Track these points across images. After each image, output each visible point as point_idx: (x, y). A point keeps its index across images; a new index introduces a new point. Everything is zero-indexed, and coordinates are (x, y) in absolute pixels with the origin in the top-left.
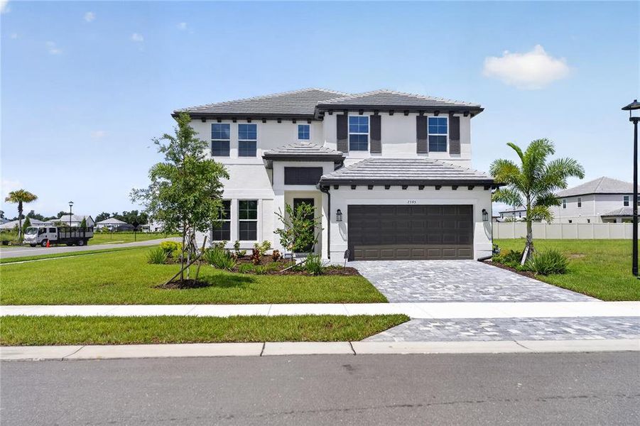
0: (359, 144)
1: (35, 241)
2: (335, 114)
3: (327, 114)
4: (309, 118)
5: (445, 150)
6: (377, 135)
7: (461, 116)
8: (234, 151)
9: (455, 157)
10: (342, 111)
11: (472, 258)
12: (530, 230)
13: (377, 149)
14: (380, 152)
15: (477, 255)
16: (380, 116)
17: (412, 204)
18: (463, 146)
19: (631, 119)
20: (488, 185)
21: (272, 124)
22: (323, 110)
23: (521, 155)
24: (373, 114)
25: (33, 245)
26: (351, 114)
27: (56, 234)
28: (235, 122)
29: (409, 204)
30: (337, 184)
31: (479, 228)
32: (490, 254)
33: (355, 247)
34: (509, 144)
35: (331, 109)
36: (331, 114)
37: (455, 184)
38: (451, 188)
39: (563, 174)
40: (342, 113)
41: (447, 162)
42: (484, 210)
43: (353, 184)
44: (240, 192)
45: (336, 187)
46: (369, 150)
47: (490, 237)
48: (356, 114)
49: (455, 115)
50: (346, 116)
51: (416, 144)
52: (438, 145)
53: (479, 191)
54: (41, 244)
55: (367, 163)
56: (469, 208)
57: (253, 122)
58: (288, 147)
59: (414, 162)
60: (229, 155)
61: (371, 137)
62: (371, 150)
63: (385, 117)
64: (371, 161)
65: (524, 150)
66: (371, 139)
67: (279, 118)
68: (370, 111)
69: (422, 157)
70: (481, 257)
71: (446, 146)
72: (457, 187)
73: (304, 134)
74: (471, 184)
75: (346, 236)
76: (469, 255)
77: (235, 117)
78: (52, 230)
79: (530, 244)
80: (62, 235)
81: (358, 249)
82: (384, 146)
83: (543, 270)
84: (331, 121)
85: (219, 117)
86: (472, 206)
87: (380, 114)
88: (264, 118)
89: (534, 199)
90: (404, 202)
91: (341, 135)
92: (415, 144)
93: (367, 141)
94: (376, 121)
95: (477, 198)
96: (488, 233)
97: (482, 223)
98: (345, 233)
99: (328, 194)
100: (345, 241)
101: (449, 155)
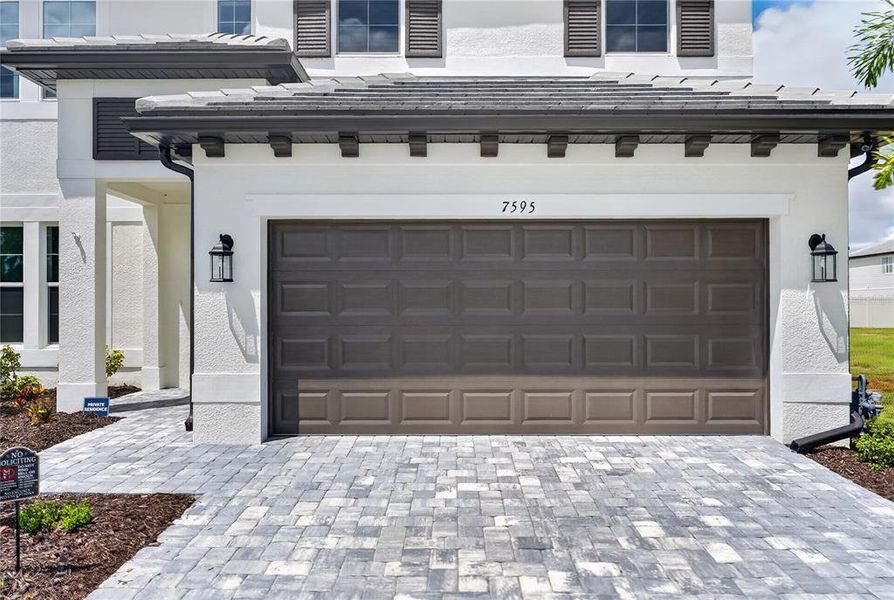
0: (369, 31)
5: (662, 47)
9: (696, 68)
13: (427, 47)
14: (439, 57)
15: (785, 423)
17: (518, 215)
29: (508, 215)
31: (794, 310)
32: (841, 418)
33: (302, 385)
38: (681, 150)
42: (815, 241)
45: (215, 151)
46: (403, 51)
47: (843, 348)
51: (561, 25)
52: (637, 27)
53: (796, 160)
56: (753, 233)
59: (552, 80)
61: (410, 6)
62: (409, 47)
66: (408, 10)
69: (583, 67)
70: (800, 433)
71: (664, 30)
75: (258, 344)
76: (750, 419)
81: (312, 390)
82: (451, 35)
86: (764, 223)
90: (488, 208)
92: (558, 29)
93: (397, 21)
96: (832, 334)
97: (808, 295)
98: (249, 330)
99: (190, 173)
100: (250, 359)
101: (676, 61)
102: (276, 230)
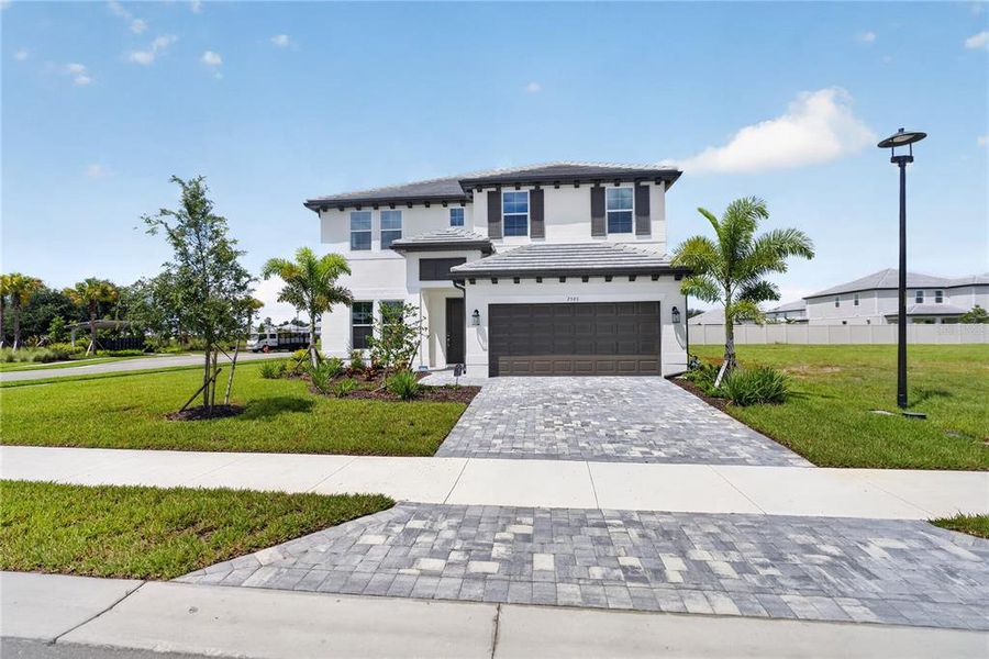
0: (515, 226)
1: (255, 347)
2: (485, 191)
3: (475, 191)
4: (462, 200)
6: (538, 215)
7: (652, 184)
8: (376, 244)
9: (644, 239)
10: (493, 185)
11: (659, 374)
12: (730, 336)
13: (539, 233)
14: (543, 237)
15: (666, 370)
16: (542, 191)
17: (574, 301)
18: (654, 224)
19: (894, 159)
20: (678, 273)
21: (419, 210)
22: (471, 186)
23: (716, 226)
24: (533, 188)
25: (255, 351)
26: (504, 190)
27: (276, 340)
28: (376, 208)
29: (570, 301)
30: (474, 277)
31: (668, 332)
32: (685, 368)
33: (501, 358)
34: (701, 210)
35: (480, 184)
36: (480, 191)
37: (632, 274)
38: (627, 278)
39: (782, 252)
40: (494, 189)
41: (629, 246)
42: (674, 308)
43: (495, 277)
44: (382, 292)
45: (473, 282)
46: (529, 233)
47: (685, 345)
48: (511, 190)
49: (643, 184)
50: (498, 193)
51: (590, 224)
52: (620, 223)
53: (666, 282)
54: (261, 350)
55: (522, 250)
56: (655, 306)
57: (398, 208)
58: (425, 235)
59: (586, 247)
60: (370, 249)
61: (531, 218)
62: (532, 234)
63: (549, 193)
64: (530, 248)
65: (719, 219)
66: (530, 219)
67: (427, 201)
68: (529, 184)
69: (599, 241)
70: (670, 373)
72: (635, 276)
73: (457, 220)
74: (655, 273)
75: (486, 345)
76: (654, 370)
77: (376, 203)
78: (273, 336)
79: (730, 356)
80: (283, 341)
81: (503, 361)
82: (548, 228)
83: (740, 397)
84: (481, 199)
85: (360, 204)
86: (659, 303)
87: (542, 187)
88: (410, 202)
89: (737, 290)
90: (563, 299)
91: (493, 216)
93: (527, 223)
94: (538, 197)
95: (664, 292)
96: (681, 341)
97: (672, 326)
98: (484, 340)
99: (464, 290)
100: (485, 350)
101: (635, 237)
102: (492, 307)
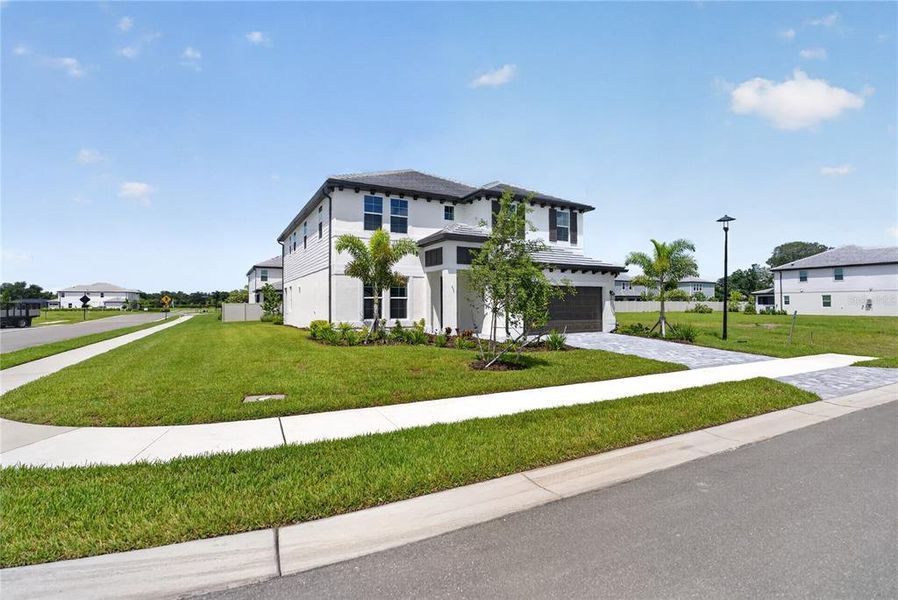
2: (492, 200)
3: (483, 198)
4: (456, 201)
5: (567, 240)
7: (578, 212)
8: (386, 226)
9: (574, 246)
11: (599, 331)
16: (524, 206)
18: (578, 237)
21: (422, 202)
22: (480, 195)
28: (388, 196)
31: (607, 306)
32: (614, 327)
35: (490, 194)
36: (487, 199)
37: (583, 269)
38: (582, 272)
40: (496, 199)
42: (611, 292)
49: (574, 211)
50: (497, 203)
51: (549, 232)
52: (563, 235)
56: (598, 289)
57: (405, 198)
59: (548, 248)
63: (528, 206)
67: (429, 197)
69: (553, 244)
71: (568, 236)
72: (585, 271)
73: (449, 214)
77: (388, 191)
84: (486, 205)
85: (373, 189)
86: (601, 288)
88: (416, 195)
95: (605, 282)
96: (613, 310)
97: (610, 302)
101: (570, 244)
